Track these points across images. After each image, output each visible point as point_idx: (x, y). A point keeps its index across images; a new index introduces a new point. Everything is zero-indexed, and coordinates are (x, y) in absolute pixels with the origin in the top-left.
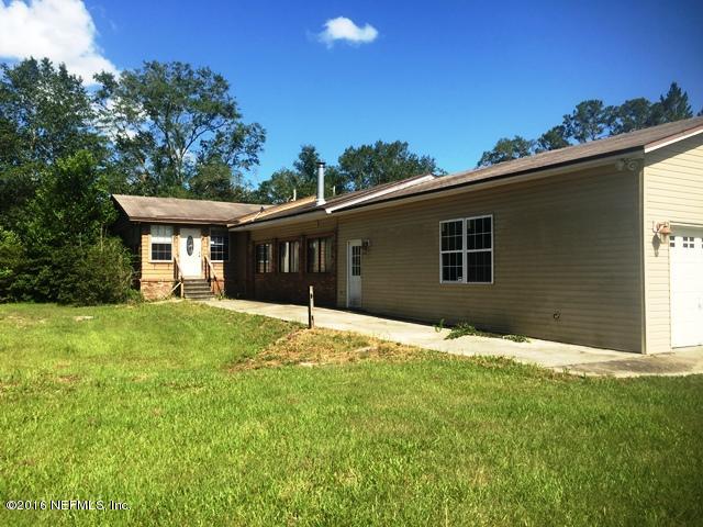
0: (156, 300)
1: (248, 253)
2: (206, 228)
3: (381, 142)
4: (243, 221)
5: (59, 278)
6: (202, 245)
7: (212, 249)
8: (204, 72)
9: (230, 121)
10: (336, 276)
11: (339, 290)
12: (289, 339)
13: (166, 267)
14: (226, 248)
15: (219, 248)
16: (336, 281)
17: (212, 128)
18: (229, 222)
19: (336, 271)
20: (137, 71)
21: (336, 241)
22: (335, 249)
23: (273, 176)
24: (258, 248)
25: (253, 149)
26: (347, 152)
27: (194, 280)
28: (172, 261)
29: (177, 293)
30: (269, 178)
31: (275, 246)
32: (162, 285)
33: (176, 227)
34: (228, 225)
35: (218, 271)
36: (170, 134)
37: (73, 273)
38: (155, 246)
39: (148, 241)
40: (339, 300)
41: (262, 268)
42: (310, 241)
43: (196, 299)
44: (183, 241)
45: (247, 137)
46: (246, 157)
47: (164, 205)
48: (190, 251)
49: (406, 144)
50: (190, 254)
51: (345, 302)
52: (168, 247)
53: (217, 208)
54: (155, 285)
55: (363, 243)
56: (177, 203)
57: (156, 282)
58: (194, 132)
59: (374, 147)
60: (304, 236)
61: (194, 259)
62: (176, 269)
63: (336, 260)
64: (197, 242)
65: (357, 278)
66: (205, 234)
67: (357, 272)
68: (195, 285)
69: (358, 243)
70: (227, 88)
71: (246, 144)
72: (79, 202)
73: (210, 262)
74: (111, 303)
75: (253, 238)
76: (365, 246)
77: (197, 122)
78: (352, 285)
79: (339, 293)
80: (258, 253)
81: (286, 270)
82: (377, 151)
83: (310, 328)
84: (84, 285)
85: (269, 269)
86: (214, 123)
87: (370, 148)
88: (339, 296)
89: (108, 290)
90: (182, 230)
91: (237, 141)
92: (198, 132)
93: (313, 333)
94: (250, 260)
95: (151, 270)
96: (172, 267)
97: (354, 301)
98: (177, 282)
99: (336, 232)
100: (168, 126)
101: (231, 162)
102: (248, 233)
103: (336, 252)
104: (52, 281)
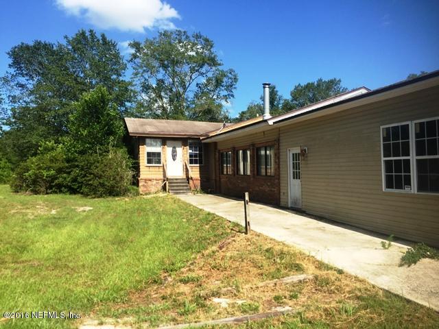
0: (150, 193)
1: (215, 159)
2: (184, 140)
3: (321, 80)
4: (211, 135)
5: (83, 177)
6: (183, 153)
7: (191, 156)
8: (197, 36)
9: (214, 68)
10: (279, 179)
11: (282, 191)
12: (221, 248)
13: (157, 169)
14: (200, 155)
15: (196, 156)
16: (279, 183)
17: (202, 74)
18: (201, 135)
19: (279, 175)
20: (154, 39)
21: (279, 149)
22: (277, 156)
23: (248, 108)
24: (222, 155)
25: (230, 87)
26: (296, 88)
27: (176, 179)
28: (161, 165)
29: (164, 188)
30: (245, 109)
31: (233, 153)
32: (155, 182)
33: (164, 140)
34: (201, 138)
35: (195, 173)
36: (176, 80)
37: (91, 174)
38: (149, 154)
39: (144, 150)
40: (281, 200)
41: (225, 170)
42: (258, 149)
43: (177, 193)
44: (169, 150)
45: (225, 79)
46: (225, 93)
47: (158, 124)
48: (174, 157)
49: (340, 81)
50: (174, 160)
51: (287, 203)
52: (159, 154)
53: (195, 126)
54: (149, 183)
55: (302, 151)
56: (167, 123)
57: (150, 180)
58: (191, 77)
59: (316, 83)
60: (253, 145)
61: (177, 163)
62: (164, 171)
63: (279, 165)
64: (179, 150)
65: (297, 182)
66: (185, 145)
67: (297, 176)
68: (177, 183)
69: (297, 150)
70: (212, 46)
71: (224, 84)
72: (98, 123)
73: (189, 165)
74: (114, 196)
75: (219, 147)
76: (303, 153)
77: (193, 70)
78: (293, 188)
79: (282, 194)
80: (222, 159)
81: (242, 172)
82: (319, 85)
83: (246, 233)
84: (96, 182)
85: (230, 172)
86: (203, 70)
87: (313, 84)
88: (282, 197)
89: (113, 187)
90: (168, 142)
91: (218, 83)
92: (193, 77)
93: (248, 240)
94: (217, 164)
95: (146, 171)
96: (161, 169)
97: (295, 202)
98: (164, 181)
99: (278, 140)
100: (174, 74)
101: (215, 97)
102: (215, 144)
103: (279, 158)
104: (79, 179)
